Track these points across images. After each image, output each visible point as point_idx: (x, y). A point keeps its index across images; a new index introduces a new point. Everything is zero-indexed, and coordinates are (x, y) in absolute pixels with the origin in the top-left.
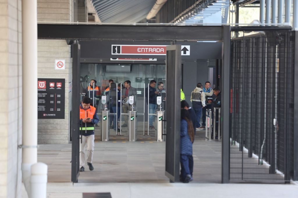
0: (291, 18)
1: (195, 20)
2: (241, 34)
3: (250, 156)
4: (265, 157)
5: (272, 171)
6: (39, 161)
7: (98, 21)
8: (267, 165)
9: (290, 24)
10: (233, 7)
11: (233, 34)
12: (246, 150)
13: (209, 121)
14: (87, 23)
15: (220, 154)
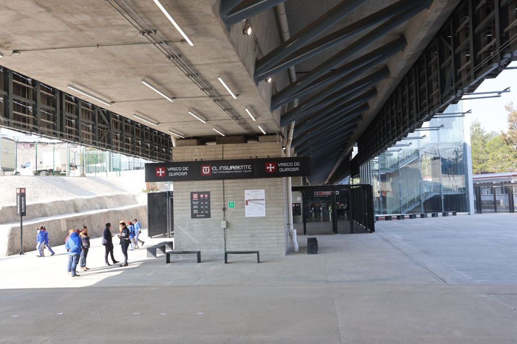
0: (369, 182)
1: (340, 183)
2: (354, 187)
3: (359, 224)
4: (364, 225)
5: (366, 229)
6: (294, 229)
7: (310, 185)
8: (365, 227)
9: (369, 183)
10: (351, 179)
11: (352, 187)
12: (358, 223)
13: (346, 215)
14: (307, 186)
15: (350, 225)
